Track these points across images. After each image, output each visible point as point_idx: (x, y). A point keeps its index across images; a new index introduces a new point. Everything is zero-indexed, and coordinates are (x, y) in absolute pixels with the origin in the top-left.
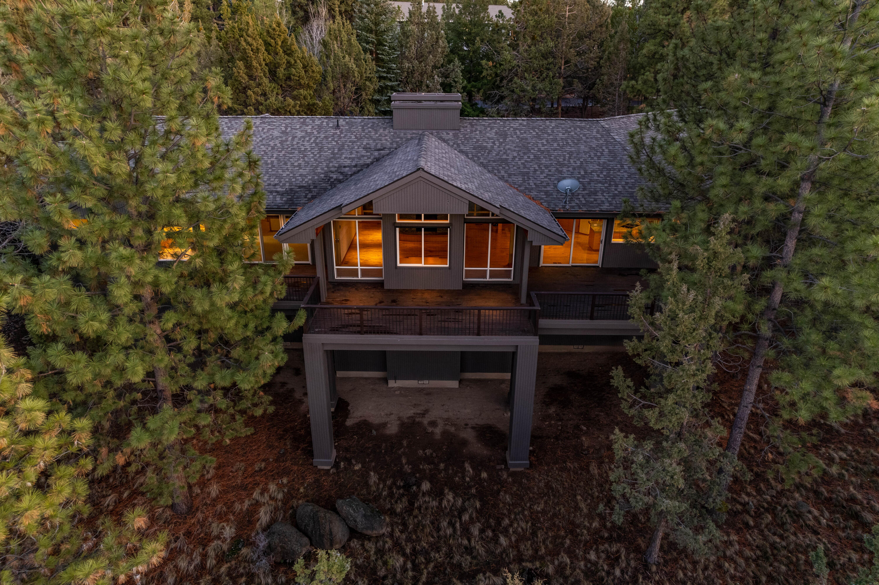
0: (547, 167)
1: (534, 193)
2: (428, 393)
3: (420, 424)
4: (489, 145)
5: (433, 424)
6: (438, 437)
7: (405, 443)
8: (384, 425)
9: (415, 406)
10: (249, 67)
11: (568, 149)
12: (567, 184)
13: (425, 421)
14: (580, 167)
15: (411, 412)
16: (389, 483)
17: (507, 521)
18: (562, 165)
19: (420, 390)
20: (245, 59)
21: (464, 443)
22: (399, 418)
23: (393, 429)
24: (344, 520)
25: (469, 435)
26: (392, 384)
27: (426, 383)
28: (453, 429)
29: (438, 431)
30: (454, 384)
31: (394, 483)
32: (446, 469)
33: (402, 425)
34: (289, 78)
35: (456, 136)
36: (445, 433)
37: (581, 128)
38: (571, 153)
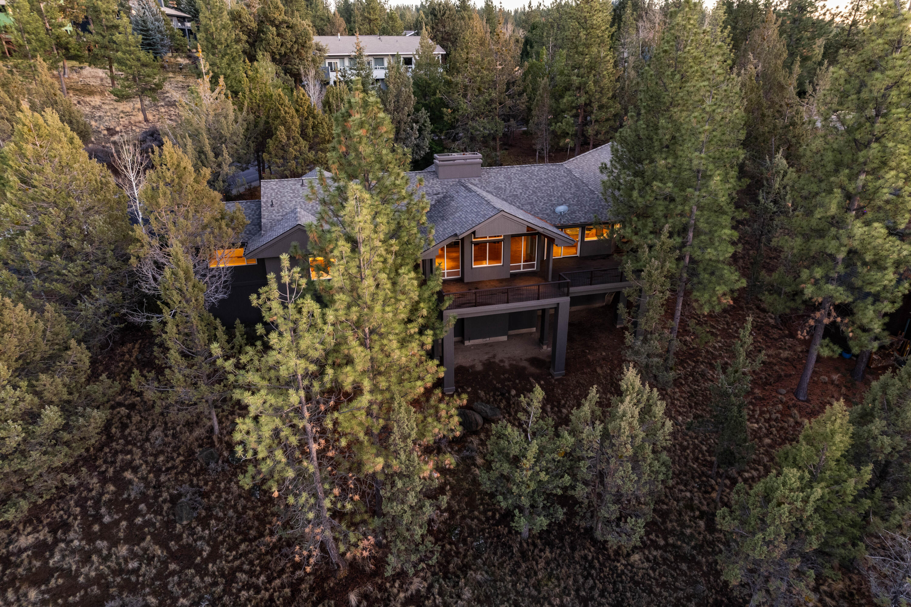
0: (542, 198)
1: (540, 215)
2: (491, 345)
3: (494, 362)
4: (503, 186)
5: (502, 361)
6: (508, 367)
7: (491, 373)
8: (473, 367)
9: (487, 353)
10: (288, 129)
11: (550, 185)
12: (561, 209)
13: (497, 361)
14: (561, 196)
15: (486, 357)
16: (491, 394)
17: (563, 402)
18: (551, 196)
19: (486, 344)
20: (284, 123)
21: (524, 368)
22: (481, 361)
23: (479, 367)
24: (479, 413)
25: (525, 364)
26: (467, 343)
27: (488, 340)
28: (514, 362)
29: (506, 364)
30: (505, 338)
31: (494, 394)
32: (520, 383)
33: (484, 364)
34: (316, 136)
35: (480, 180)
36: (510, 365)
37: (554, 170)
38: (553, 187)
